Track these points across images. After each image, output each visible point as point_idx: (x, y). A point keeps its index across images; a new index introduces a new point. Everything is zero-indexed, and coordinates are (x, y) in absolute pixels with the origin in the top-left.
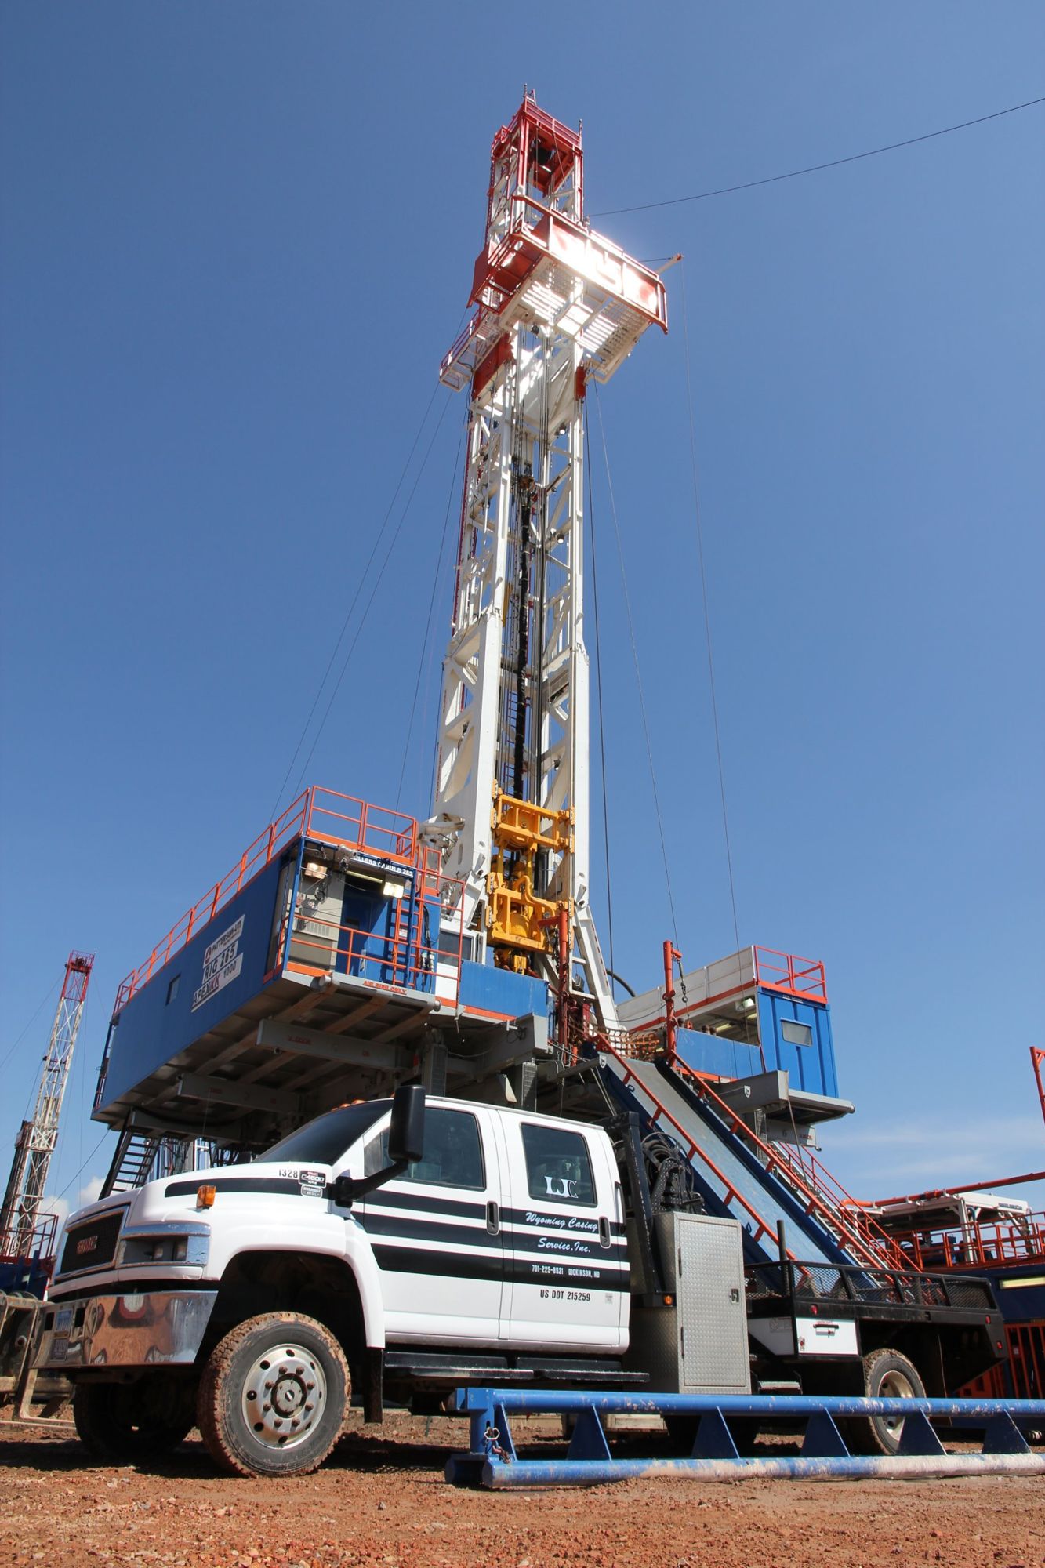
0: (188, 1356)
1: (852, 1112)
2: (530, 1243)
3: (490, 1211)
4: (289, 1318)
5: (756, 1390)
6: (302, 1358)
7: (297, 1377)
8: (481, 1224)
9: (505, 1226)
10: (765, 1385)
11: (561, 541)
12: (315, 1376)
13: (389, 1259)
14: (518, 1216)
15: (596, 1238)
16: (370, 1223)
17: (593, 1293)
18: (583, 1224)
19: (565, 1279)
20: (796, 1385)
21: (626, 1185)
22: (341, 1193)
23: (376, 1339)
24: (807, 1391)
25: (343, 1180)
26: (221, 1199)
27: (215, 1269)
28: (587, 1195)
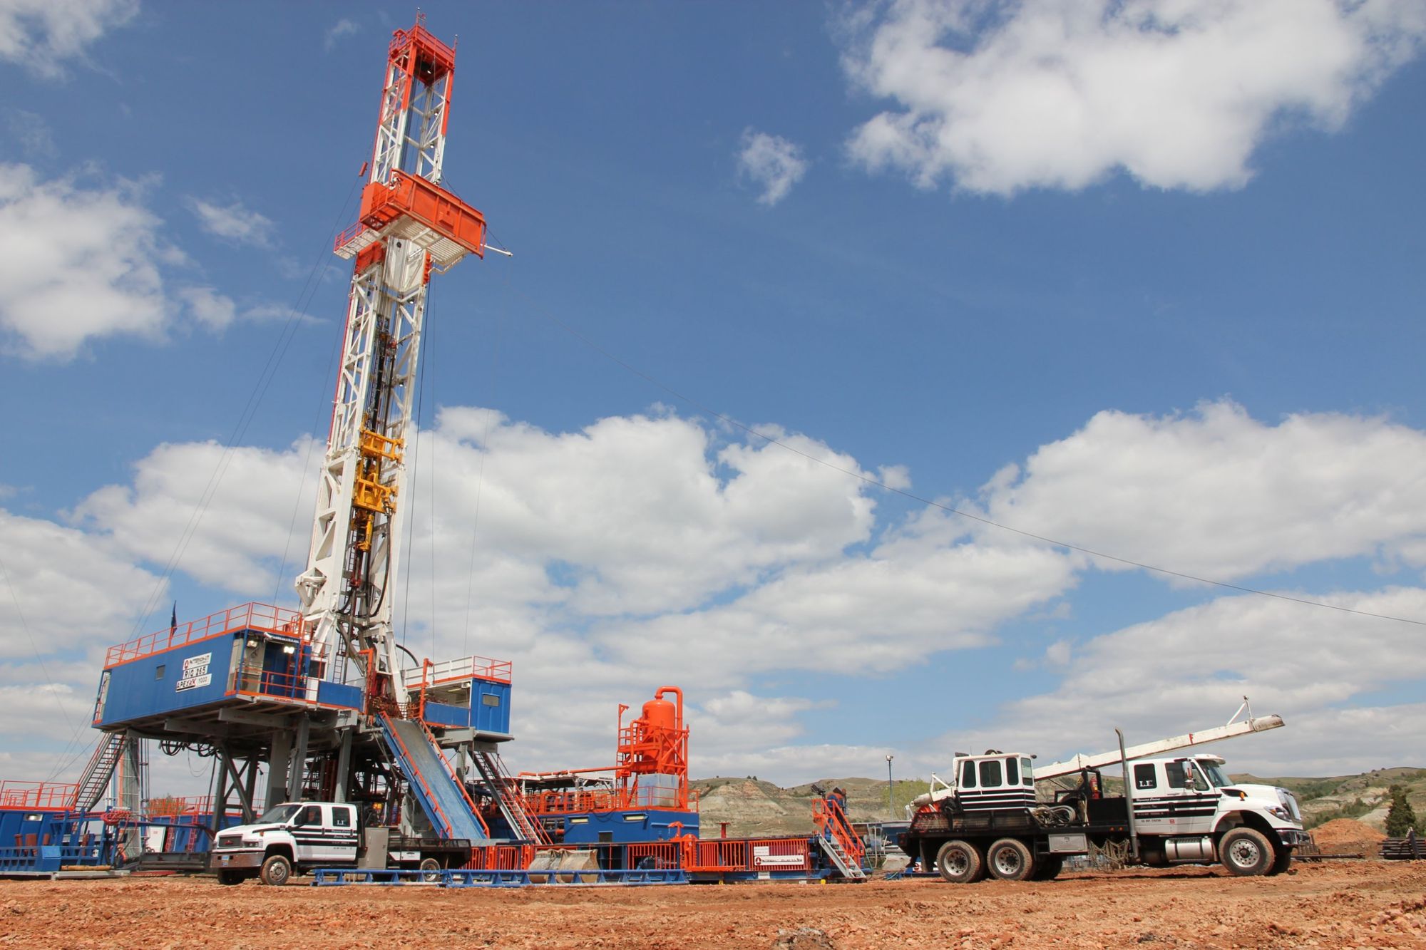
0: (260, 865)
1: (513, 739)
2: (332, 837)
3: (323, 830)
4: (278, 856)
5: (387, 868)
6: (281, 864)
7: (280, 868)
8: (320, 833)
9: (326, 833)
10: (390, 867)
11: (401, 385)
12: (283, 867)
13: (299, 843)
14: (330, 831)
15: (349, 834)
16: (296, 836)
17: (347, 847)
18: (346, 831)
19: (340, 844)
20: (398, 867)
21: (359, 822)
22: (289, 829)
23: (296, 860)
24: (401, 869)
25: (289, 827)
26: (265, 833)
27: (264, 849)
28: (347, 824)
